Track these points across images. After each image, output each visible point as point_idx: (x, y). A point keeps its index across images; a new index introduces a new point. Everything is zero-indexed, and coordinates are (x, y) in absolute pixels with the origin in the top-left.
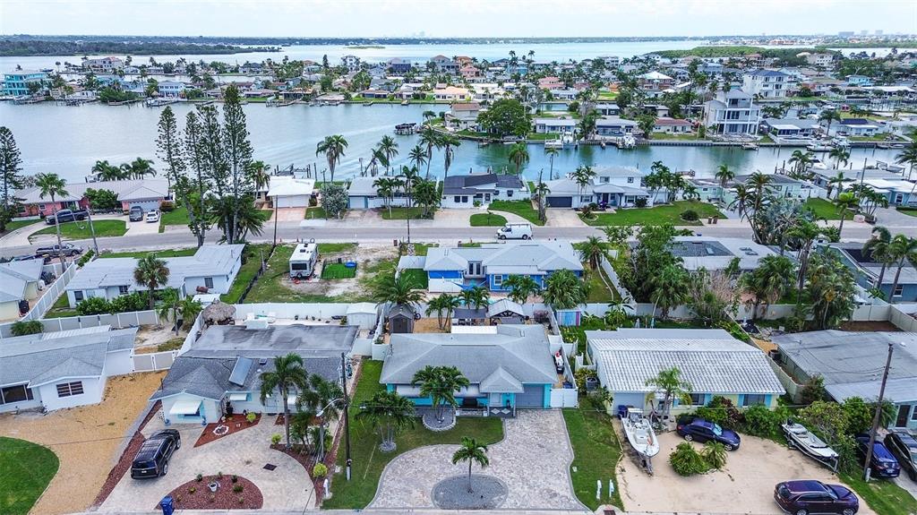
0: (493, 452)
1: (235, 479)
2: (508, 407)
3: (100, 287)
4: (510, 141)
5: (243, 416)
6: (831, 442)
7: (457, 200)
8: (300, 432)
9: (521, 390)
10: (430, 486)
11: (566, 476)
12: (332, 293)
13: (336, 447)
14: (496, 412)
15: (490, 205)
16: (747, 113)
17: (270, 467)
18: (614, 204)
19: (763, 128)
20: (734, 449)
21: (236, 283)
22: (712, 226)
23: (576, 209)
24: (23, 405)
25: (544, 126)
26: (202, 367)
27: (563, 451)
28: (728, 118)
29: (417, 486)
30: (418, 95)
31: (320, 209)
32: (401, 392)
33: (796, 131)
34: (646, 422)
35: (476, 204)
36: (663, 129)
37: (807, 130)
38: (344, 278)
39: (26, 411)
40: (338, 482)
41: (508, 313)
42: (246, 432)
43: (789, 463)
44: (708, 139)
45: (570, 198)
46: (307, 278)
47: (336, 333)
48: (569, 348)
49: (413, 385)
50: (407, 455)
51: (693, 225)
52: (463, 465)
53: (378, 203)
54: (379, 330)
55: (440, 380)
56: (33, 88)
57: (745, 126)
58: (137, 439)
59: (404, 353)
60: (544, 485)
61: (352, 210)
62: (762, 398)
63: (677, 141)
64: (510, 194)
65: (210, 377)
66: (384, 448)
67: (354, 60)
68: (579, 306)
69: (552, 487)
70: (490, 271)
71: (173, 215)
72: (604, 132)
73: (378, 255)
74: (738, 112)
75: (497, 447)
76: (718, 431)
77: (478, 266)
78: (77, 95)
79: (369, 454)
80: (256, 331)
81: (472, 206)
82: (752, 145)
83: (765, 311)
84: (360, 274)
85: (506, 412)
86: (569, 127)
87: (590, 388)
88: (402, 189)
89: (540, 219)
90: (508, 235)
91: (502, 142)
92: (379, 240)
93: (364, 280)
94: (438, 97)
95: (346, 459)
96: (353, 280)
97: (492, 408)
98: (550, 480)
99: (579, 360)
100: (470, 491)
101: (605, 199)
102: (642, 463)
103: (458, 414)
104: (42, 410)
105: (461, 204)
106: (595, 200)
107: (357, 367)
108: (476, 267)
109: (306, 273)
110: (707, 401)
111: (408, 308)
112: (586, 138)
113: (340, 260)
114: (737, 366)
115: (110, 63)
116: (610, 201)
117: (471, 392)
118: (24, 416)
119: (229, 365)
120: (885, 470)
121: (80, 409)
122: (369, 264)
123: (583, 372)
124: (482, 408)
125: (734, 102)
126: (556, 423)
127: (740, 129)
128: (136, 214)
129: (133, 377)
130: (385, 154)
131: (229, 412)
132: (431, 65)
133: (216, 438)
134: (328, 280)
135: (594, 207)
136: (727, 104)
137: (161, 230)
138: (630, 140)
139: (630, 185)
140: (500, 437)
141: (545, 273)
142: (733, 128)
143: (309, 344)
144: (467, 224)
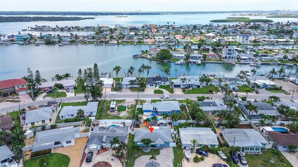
0: (157, 157)
1: (106, 162)
2: (161, 147)
3: (67, 115)
4: (166, 61)
5: (105, 148)
6: (226, 155)
7: (150, 85)
8: (118, 152)
9: (164, 144)
10: (145, 164)
11: (172, 162)
12: (121, 115)
13: (125, 156)
14: (158, 148)
15: (159, 87)
16: (233, 53)
17: (112, 160)
18: (192, 87)
19: (238, 57)
20: (207, 156)
21: (97, 112)
22: (216, 94)
23: (182, 88)
24: (59, 145)
25: (175, 56)
26: (96, 138)
27: (172, 156)
28: (228, 54)
29: (142, 164)
30: (139, 42)
31: (115, 88)
32: (138, 143)
33: (247, 59)
34: (189, 150)
35: (156, 86)
36: (210, 57)
37: (250, 58)
38: (123, 111)
39: (60, 147)
40: (126, 163)
41: (162, 123)
42: (106, 152)
43: (218, 159)
44: (222, 61)
45: (180, 85)
46: (114, 111)
47: (123, 129)
48: (175, 132)
49: (141, 142)
50: (140, 157)
51: (211, 94)
52: (151, 160)
53: (130, 86)
54: (132, 127)
55: (147, 141)
56: (25, 40)
57: (233, 57)
58: (84, 154)
59: (138, 134)
60: (167, 164)
61: (123, 88)
62: (214, 145)
63: (213, 62)
64: (164, 83)
65: (98, 140)
66: (135, 156)
67: (119, 26)
68: (179, 120)
69: (169, 165)
70: (158, 110)
71: (77, 90)
72: (193, 58)
73: (131, 104)
74: (231, 53)
75: (158, 156)
76: (204, 153)
77: (156, 108)
78: (38, 42)
79: (132, 157)
80: (106, 128)
81: (155, 87)
82: (234, 63)
83: (221, 122)
84: (127, 109)
85: (161, 148)
86: (183, 57)
87: (178, 142)
88: (136, 82)
89: (172, 91)
90: (163, 97)
91: (163, 61)
92: (131, 99)
93: (128, 112)
94: (145, 42)
95: (128, 158)
96: (125, 111)
97: (157, 147)
98: (169, 163)
99: (177, 135)
100: (153, 165)
101: (189, 86)
102: (188, 160)
103: (150, 148)
104: (63, 146)
105: (152, 87)
106: (186, 86)
107: (128, 136)
108: (155, 109)
109: (114, 110)
110: (203, 146)
111: (139, 121)
112: (187, 61)
113: (122, 105)
114: (210, 138)
115: (44, 27)
116: (191, 86)
117: (153, 144)
118: (59, 148)
119: (102, 138)
120: (235, 161)
121: (71, 146)
122: (129, 106)
123: (178, 139)
124: (156, 147)
125: (230, 50)
126: (171, 150)
127: (232, 58)
128: (68, 90)
129: (80, 139)
130: (131, 71)
131: (102, 147)
132: (143, 27)
133: (100, 153)
134: (119, 111)
135: (186, 88)
136: (228, 51)
137: (75, 95)
138: (199, 62)
139: (196, 82)
140: (159, 154)
141: (171, 111)
142: (230, 57)
143: (118, 131)
144: (153, 93)
